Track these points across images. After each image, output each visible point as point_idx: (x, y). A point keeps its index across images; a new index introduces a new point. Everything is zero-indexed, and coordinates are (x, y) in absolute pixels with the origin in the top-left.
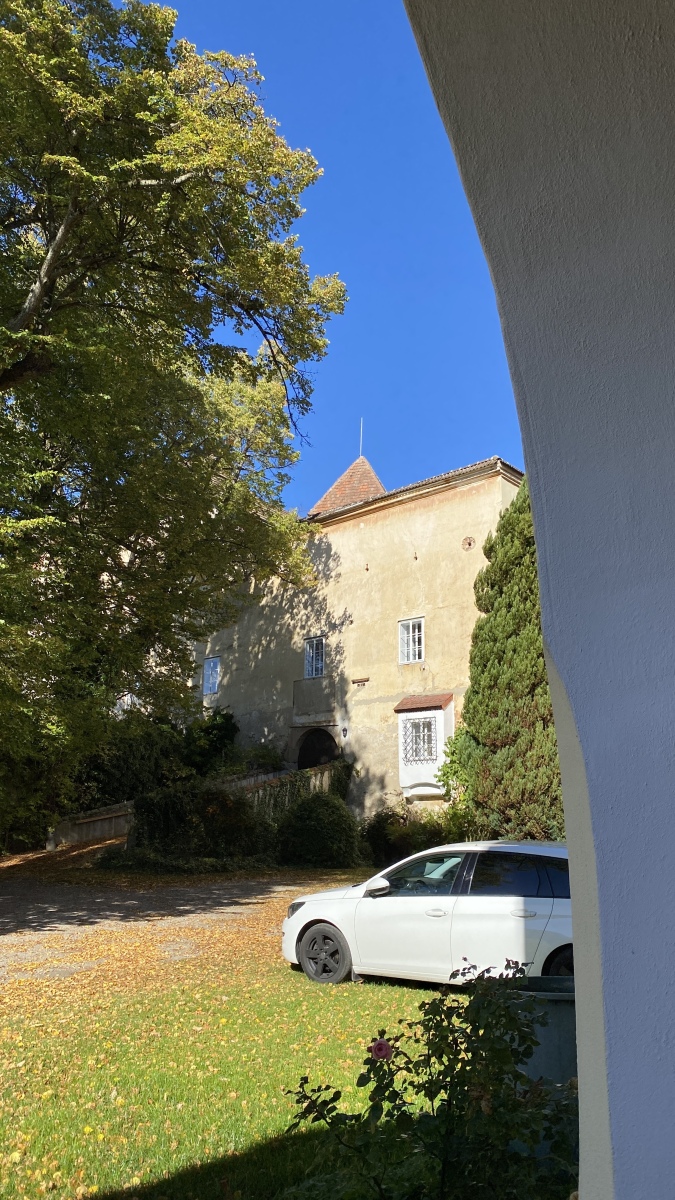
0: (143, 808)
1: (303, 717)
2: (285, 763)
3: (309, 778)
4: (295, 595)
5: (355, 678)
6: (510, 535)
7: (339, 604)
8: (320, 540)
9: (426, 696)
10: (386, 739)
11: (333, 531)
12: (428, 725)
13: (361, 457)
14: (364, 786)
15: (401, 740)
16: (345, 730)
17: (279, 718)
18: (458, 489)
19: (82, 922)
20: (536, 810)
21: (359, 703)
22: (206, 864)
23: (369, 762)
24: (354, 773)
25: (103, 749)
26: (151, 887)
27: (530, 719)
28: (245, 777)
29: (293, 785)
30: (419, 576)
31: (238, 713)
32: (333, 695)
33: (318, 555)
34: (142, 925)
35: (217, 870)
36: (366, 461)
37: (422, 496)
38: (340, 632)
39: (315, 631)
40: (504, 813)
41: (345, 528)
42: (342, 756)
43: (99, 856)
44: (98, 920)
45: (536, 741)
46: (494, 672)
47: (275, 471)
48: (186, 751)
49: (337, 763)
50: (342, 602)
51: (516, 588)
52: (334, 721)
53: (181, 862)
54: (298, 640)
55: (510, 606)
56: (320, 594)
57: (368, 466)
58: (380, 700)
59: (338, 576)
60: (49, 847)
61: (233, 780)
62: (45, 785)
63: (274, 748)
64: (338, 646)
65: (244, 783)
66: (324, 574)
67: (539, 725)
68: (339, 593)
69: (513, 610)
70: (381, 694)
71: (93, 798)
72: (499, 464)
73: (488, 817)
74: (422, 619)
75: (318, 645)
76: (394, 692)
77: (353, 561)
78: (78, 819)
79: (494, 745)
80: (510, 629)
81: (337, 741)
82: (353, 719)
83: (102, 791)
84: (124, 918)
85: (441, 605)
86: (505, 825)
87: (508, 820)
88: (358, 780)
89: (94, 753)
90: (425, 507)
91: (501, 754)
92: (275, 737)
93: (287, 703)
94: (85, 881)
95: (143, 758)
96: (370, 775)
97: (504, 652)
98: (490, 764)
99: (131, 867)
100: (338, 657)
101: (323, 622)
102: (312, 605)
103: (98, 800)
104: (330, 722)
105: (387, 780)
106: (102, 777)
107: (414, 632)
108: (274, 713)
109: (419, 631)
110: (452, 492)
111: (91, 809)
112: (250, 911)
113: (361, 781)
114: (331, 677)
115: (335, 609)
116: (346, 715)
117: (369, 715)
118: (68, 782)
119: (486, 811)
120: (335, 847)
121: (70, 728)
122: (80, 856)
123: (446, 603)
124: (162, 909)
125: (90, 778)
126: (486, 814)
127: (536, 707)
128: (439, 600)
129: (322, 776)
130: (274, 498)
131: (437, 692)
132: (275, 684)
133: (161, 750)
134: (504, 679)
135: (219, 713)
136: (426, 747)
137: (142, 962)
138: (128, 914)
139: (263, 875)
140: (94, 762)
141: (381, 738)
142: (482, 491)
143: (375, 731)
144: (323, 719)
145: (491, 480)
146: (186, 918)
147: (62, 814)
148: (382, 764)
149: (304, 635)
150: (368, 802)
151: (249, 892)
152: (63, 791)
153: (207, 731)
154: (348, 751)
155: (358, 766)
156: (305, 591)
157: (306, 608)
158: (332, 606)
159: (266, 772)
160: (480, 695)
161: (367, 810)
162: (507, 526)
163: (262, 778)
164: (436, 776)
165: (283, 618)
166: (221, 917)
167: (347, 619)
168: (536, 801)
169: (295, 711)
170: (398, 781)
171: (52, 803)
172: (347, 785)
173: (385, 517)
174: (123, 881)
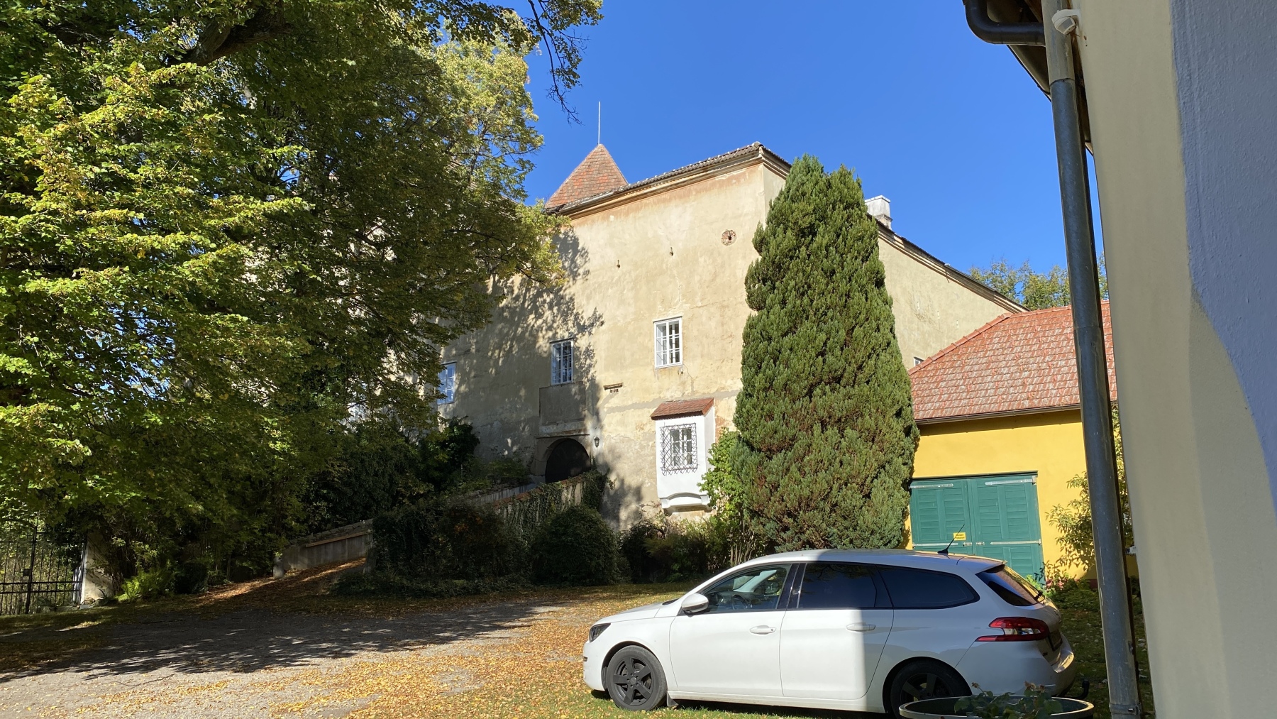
0: (383, 528)
1: (550, 426)
2: (531, 476)
3: (560, 492)
4: (539, 294)
5: (607, 384)
6: (782, 226)
7: (588, 303)
8: (566, 234)
9: (686, 401)
10: (642, 447)
11: (579, 224)
12: (688, 432)
13: (600, 145)
14: (618, 499)
15: (659, 448)
16: (597, 439)
17: (524, 429)
18: (717, 179)
19: (337, 655)
20: (816, 518)
21: (612, 410)
22: (456, 586)
23: (624, 473)
24: (608, 485)
25: (333, 465)
26: (399, 613)
27: (808, 421)
28: (488, 492)
29: (543, 498)
30: (675, 272)
31: (478, 423)
32: (583, 401)
33: (564, 251)
34: (403, 654)
35: (469, 593)
36: (605, 149)
37: (677, 186)
38: (590, 333)
39: (562, 333)
40: (781, 522)
41: (593, 221)
42: (594, 467)
43: (336, 582)
44: (353, 652)
45: (814, 445)
46: (769, 372)
47: (516, 157)
48: (422, 467)
49: (589, 475)
50: (591, 301)
51: (792, 283)
52: (585, 430)
53: (429, 585)
54: (543, 344)
55: (784, 302)
56: (567, 293)
57: (607, 155)
58: (636, 406)
59: (587, 272)
60: (277, 573)
61: (476, 496)
62: (269, 506)
63: (519, 461)
64: (587, 350)
65: (489, 499)
66: (572, 272)
67: (817, 428)
68: (588, 292)
69: (789, 306)
70: (635, 400)
71: (323, 519)
72: (761, 151)
73: (764, 525)
74: (680, 320)
75: (566, 349)
76: (650, 398)
77: (602, 257)
78: (308, 542)
79: (769, 450)
80: (785, 327)
81: (588, 451)
82: (606, 427)
83: (332, 510)
84: (381, 648)
85: (700, 304)
86: (782, 534)
87: (786, 529)
88: (612, 492)
89: (323, 469)
90: (680, 198)
91: (778, 458)
92: (520, 449)
93: (532, 411)
94: (325, 609)
95: (376, 474)
96: (625, 487)
97: (780, 352)
98: (766, 471)
99: (373, 592)
100: (588, 362)
101: (570, 324)
102: (559, 304)
103: (329, 520)
104: (580, 431)
105: (644, 491)
106: (332, 495)
107: (671, 333)
108: (519, 423)
109: (677, 331)
110: (710, 182)
111: (321, 530)
112: (518, 635)
113: (616, 493)
114: (581, 383)
115: (584, 308)
116: (598, 423)
117: (623, 423)
118: (295, 502)
119: (762, 520)
120: (594, 564)
121: (296, 443)
122: (315, 582)
123: (705, 302)
124: (420, 636)
125: (319, 497)
126: (762, 523)
127: (815, 409)
128: (698, 299)
129: (574, 489)
130: (517, 186)
131: (697, 397)
132: (519, 390)
133: (396, 466)
134: (779, 381)
135: (457, 424)
136: (686, 455)
137: (422, 696)
138: (384, 644)
139: (519, 596)
140: (323, 480)
141: (637, 447)
142: (742, 180)
143: (630, 440)
144: (574, 428)
145: (753, 168)
146: (451, 645)
147: (289, 537)
148: (637, 475)
149: (549, 338)
150: (623, 514)
151: (509, 615)
152: (291, 512)
153: (443, 445)
154: (600, 461)
155: (612, 478)
156: (549, 291)
157: (551, 308)
158: (581, 307)
159: (512, 487)
160: (755, 398)
161: (622, 524)
162: (778, 217)
163: (508, 493)
164: (699, 485)
165: (526, 320)
166: (489, 643)
167: (597, 319)
168: (816, 508)
169: (541, 421)
170: (655, 491)
171: (278, 524)
172: (600, 497)
173: (638, 209)
174: (367, 607)
